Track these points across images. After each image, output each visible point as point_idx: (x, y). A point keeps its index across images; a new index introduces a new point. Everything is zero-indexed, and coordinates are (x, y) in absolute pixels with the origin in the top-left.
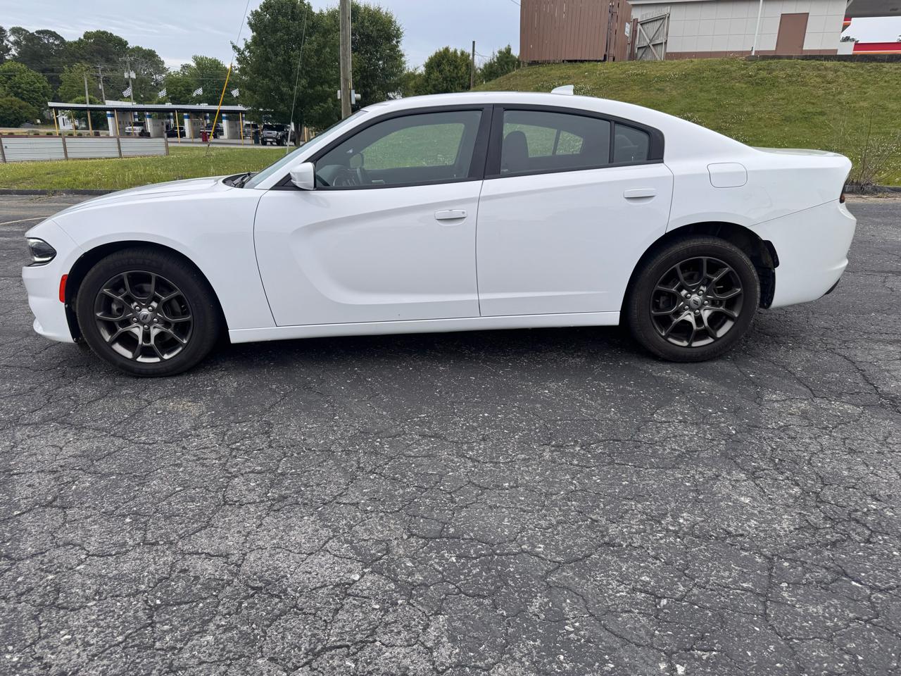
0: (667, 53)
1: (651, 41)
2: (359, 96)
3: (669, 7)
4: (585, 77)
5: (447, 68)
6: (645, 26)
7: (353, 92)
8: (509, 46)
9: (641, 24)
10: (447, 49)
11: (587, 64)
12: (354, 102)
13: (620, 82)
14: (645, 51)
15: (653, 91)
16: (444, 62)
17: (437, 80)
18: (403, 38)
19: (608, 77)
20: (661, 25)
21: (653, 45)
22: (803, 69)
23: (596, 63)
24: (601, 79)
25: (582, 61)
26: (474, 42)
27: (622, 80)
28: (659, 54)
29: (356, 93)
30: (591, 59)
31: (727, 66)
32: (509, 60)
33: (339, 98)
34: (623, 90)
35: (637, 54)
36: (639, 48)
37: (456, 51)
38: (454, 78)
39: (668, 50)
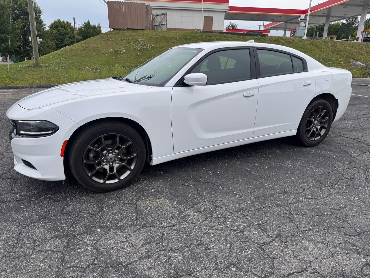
0: (167, 28)
1: (160, 23)
2: (41, 40)
3: (166, 10)
4: (140, 36)
5: (61, 29)
6: (157, 17)
7: (38, 38)
8: (88, 21)
9: (155, 16)
10: (59, 20)
11: (139, 31)
12: (39, 43)
13: (156, 39)
14: (158, 27)
15: (170, 43)
16: (59, 26)
17: (56, 34)
18: (42, 14)
19: (150, 37)
20: (163, 17)
21: (161, 25)
22: (221, 37)
23: (143, 31)
24: (148, 37)
25: (137, 29)
26: (74, 18)
27: (157, 38)
28: (164, 28)
29: (40, 38)
30: (141, 28)
31: (195, 35)
32: (89, 27)
33: (30, 40)
34: (158, 42)
35: (154, 28)
36: (155, 26)
37: (64, 21)
38: (65, 33)
39: (168, 27)
